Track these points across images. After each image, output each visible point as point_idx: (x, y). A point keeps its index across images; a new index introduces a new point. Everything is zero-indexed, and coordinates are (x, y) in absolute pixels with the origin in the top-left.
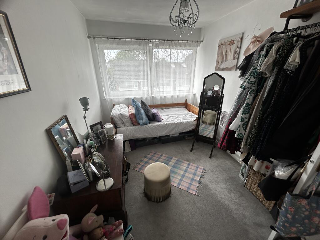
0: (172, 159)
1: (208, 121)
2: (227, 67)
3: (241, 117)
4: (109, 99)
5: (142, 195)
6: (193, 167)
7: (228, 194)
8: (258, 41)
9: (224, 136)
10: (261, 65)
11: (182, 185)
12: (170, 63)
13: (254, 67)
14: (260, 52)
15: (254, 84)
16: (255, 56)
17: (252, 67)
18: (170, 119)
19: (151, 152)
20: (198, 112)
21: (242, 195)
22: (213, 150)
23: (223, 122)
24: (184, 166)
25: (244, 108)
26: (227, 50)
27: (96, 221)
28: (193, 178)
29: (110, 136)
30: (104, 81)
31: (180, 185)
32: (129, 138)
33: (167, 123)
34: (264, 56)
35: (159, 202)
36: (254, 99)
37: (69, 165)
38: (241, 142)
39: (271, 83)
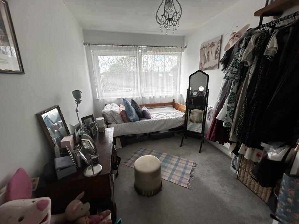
0: (162, 154)
1: (195, 120)
2: (210, 66)
3: (228, 106)
4: (101, 99)
5: (133, 190)
6: (183, 162)
7: (221, 187)
8: (237, 36)
9: (212, 127)
10: (242, 56)
11: (173, 179)
12: (158, 73)
13: (235, 58)
14: (239, 45)
15: (237, 74)
16: (236, 49)
17: (234, 59)
18: (160, 116)
19: (141, 148)
20: (185, 110)
21: (235, 188)
22: (202, 145)
23: (210, 117)
24: (175, 160)
25: (229, 98)
26: (208, 52)
27: (82, 209)
28: (184, 172)
29: (101, 128)
30: (97, 83)
31: (171, 178)
32: (120, 134)
33: (157, 119)
34: (244, 48)
35: (150, 196)
36: (238, 88)
37: (57, 152)
38: (230, 132)
39: (253, 71)
